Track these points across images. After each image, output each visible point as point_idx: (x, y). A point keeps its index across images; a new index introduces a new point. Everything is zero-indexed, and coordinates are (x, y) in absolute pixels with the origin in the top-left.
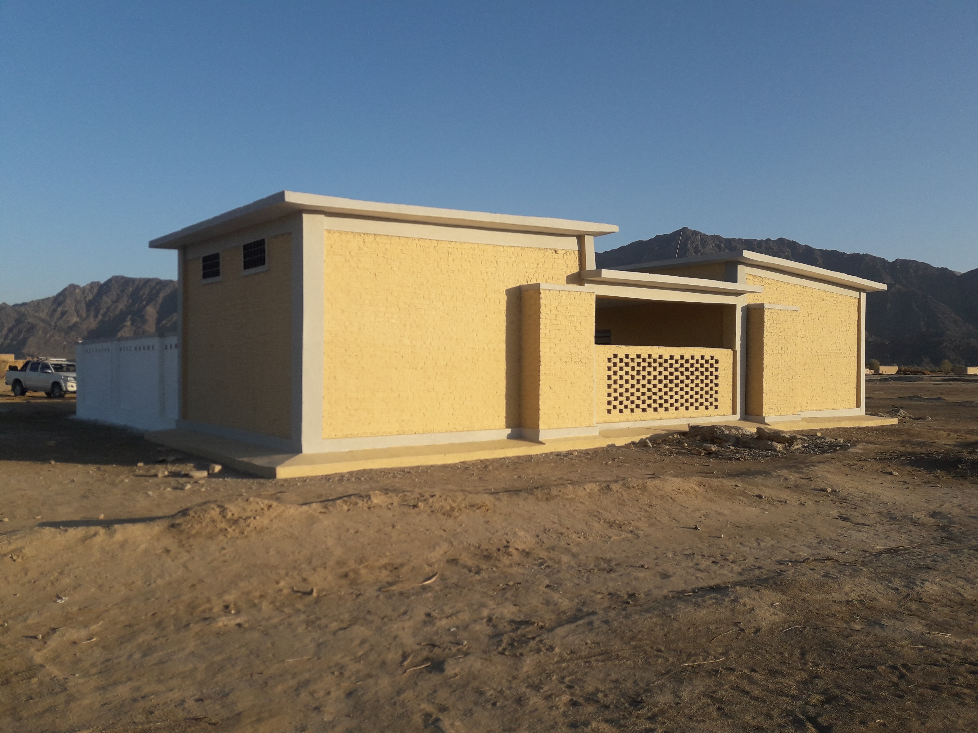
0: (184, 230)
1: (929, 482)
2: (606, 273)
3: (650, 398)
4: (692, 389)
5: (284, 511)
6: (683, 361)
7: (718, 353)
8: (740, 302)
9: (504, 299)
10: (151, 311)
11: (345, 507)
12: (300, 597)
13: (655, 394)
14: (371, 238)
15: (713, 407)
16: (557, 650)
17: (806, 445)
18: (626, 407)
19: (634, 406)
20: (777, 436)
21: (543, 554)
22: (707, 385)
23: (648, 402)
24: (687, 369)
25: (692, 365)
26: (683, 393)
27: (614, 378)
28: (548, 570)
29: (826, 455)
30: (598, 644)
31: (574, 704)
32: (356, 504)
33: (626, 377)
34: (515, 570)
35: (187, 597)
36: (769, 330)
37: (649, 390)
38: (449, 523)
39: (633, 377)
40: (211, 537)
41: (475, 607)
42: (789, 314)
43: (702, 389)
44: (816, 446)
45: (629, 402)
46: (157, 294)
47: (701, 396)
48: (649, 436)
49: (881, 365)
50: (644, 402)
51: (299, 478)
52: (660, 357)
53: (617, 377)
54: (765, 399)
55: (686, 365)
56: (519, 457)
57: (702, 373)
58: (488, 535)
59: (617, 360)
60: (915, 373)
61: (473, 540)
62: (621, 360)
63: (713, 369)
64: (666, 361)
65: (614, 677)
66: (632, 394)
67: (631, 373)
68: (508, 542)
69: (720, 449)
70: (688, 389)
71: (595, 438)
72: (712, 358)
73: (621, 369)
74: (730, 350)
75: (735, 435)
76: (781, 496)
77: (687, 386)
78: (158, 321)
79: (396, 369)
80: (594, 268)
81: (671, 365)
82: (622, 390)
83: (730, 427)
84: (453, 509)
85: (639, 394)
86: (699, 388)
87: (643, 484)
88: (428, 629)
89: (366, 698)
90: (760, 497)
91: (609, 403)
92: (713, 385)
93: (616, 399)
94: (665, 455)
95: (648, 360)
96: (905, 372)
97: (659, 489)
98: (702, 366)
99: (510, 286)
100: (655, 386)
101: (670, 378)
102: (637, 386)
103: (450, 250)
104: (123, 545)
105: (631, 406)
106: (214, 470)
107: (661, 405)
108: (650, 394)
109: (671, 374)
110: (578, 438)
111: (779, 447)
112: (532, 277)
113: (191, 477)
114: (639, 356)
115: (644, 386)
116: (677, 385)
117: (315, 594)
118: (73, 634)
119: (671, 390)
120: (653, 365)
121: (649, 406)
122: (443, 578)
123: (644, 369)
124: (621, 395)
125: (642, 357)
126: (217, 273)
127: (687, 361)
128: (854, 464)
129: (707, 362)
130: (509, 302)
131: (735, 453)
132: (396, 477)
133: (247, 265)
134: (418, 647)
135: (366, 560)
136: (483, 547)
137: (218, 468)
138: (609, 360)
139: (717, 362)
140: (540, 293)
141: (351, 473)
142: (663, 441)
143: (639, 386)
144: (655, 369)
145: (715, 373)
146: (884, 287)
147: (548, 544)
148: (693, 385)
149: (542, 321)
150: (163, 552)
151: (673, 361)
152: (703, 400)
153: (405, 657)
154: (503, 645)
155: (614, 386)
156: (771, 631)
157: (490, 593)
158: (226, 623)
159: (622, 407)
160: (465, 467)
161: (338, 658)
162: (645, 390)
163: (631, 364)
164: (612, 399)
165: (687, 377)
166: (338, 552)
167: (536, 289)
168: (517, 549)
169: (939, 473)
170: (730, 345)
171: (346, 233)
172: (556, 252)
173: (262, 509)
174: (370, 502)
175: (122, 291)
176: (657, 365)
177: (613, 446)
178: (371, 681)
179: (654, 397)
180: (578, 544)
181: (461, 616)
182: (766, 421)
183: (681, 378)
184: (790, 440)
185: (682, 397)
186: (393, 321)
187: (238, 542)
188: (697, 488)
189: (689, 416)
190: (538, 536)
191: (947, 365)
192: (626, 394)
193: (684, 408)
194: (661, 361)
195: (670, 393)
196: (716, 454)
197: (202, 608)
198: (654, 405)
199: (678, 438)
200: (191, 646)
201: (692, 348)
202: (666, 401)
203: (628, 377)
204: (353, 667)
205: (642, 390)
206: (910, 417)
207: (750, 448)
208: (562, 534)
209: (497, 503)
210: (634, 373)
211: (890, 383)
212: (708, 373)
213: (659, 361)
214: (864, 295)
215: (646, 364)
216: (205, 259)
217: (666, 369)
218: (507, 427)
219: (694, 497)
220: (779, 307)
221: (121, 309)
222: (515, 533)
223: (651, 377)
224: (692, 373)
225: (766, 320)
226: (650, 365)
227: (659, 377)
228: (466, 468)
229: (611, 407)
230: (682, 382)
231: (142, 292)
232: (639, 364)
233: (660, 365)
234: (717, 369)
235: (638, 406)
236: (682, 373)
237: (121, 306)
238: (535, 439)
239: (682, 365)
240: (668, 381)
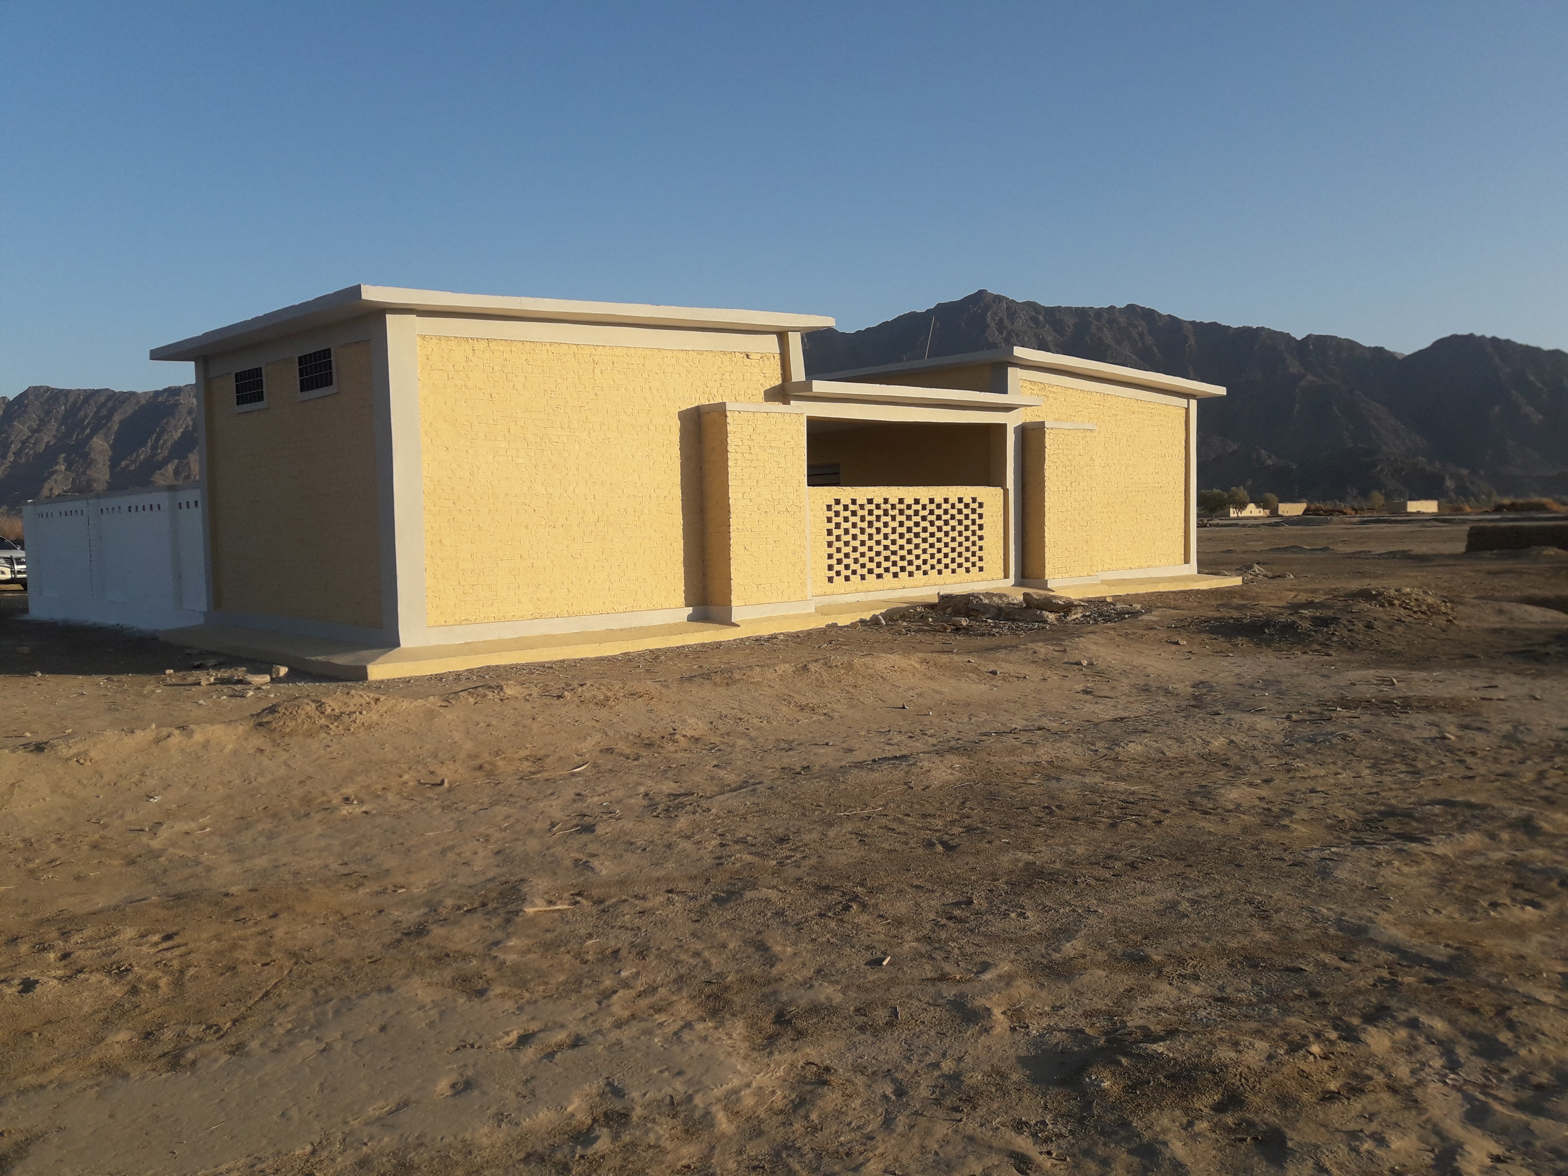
0: (206, 335)
1: (1221, 652)
2: (820, 386)
3: (887, 559)
4: (946, 545)
5: (396, 705)
6: (933, 506)
7: (982, 493)
8: (1012, 421)
9: (676, 424)
10: (100, 445)
11: (471, 700)
12: (430, 788)
13: (894, 553)
14: (483, 345)
15: (977, 569)
16: (714, 811)
17: (1087, 614)
18: (854, 572)
19: (865, 571)
20: (1049, 604)
21: (715, 739)
22: (967, 539)
23: (885, 564)
24: (939, 518)
25: (946, 512)
26: (934, 551)
27: (836, 532)
28: (718, 753)
29: (1109, 624)
30: (758, 804)
31: (722, 845)
32: (485, 696)
33: (853, 531)
34: (679, 755)
35: (299, 792)
36: (1052, 457)
37: (886, 548)
38: (604, 713)
39: (863, 531)
40: (310, 734)
41: (630, 786)
42: (1081, 435)
43: (960, 544)
44: (1100, 615)
45: (859, 565)
46: (109, 416)
47: (960, 555)
48: (884, 611)
49: (1282, 501)
50: (879, 565)
51: (400, 679)
52: (901, 501)
53: (841, 532)
54: (1048, 555)
55: (937, 512)
56: (703, 645)
57: (960, 522)
58: (651, 723)
59: (840, 508)
60: (1330, 513)
61: (632, 729)
62: (846, 508)
63: (976, 516)
64: (909, 507)
65: (767, 826)
66: (863, 555)
67: (860, 524)
68: (674, 730)
69: (973, 623)
70: (941, 545)
71: (809, 615)
72: (974, 500)
73: (846, 520)
74: (999, 488)
75: (998, 604)
76: (1022, 672)
77: (939, 540)
78: (114, 462)
79: (526, 527)
80: (803, 378)
81: (916, 513)
82: (848, 550)
83: (993, 594)
84: (607, 699)
85: (873, 554)
86: (957, 543)
87: (849, 662)
88: (578, 806)
89: (515, 854)
90: (994, 673)
91: (830, 568)
92: (976, 538)
93: (839, 561)
94: (900, 634)
95: (883, 506)
96: (1316, 512)
97: (867, 668)
98: (960, 512)
99: (684, 408)
100: (894, 542)
101: (915, 530)
102: (869, 543)
103: (596, 358)
104: (206, 745)
105: (860, 571)
106: (279, 674)
107: (903, 569)
108: (888, 553)
109: (917, 524)
110: (785, 617)
111: (1051, 617)
112: (716, 393)
113: (249, 683)
114: (870, 501)
115: (878, 543)
116: (925, 540)
117: (446, 785)
118: (181, 826)
119: (917, 546)
120: (891, 512)
121: (887, 570)
122: (595, 766)
123: (878, 518)
124: (847, 556)
125: (875, 502)
126: (260, 397)
127: (939, 506)
128: (1134, 633)
129: (967, 506)
130: (683, 431)
131: (993, 627)
132: (533, 673)
133: (305, 386)
134: (567, 818)
135: (503, 753)
136: (644, 735)
137: (283, 671)
138: (829, 508)
139: (981, 505)
140: (726, 416)
141: (470, 671)
142: (901, 617)
143: (872, 543)
144: (894, 518)
145: (978, 522)
146: (1221, 391)
147: (723, 729)
148: (948, 540)
149: (730, 456)
150: (256, 752)
151: (919, 507)
152: (962, 560)
153: (553, 825)
154: (658, 811)
155: (837, 544)
156: (941, 788)
157: (650, 774)
158: (350, 811)
159: (849, 573)
160: (628, 659)
161: (482, 829)
162: (880, 548)
163: (860, 513)
164: (833, 562)
165: (940, 529)
166: (469, 745)
167: (720, 410)
168: (684, 736)
169: (1240, 640)
170: (999, 482)
171: (448, 338)
172: (748, 356)
173: (368, 704)
174: (502, 694)
175: (48, 413)
176: (896, 512)
177: (835, 625)
178: (520, 843)
179: (893, 558)
180: (760, 729)
181: (614, 794)
182: (1049, 586)
183: (931, 529)
184: (1068, 607)
185: (932, 556)
186: (520, 460)
187: (344, 739)
188: (917, 666)
189: (942, 582)
190: (711, 723)
191: (1378, 498)
192: (853, 555)
193: (935, 571)
194: (902, 506)
195: (915, 552)
196: (967, 630)
197: (319, 801)
198: (893, 569)
199: (921, 612)
200: (318, 830)
201: (946, 487)
202: (910, 563)
203: (856, 531)
204: (498, 835)
205: (876, 548)
206: (1265, 576)
207: (1013, 620)
208: (741, 719)
209: (664, 691)
210: (865, 525)
211: (1282, 528)
212: (969, 522)
213: (899, 506)
214: (1194, 403)
215: (881, 512)
216: (239, 376)
217: (909, 518)
218: (687, 605)
219: (910, 675)
220: (1067, 425)
221: (47, 443)
222: (684, 721)
223: (888, 530)
224: (946, 523)
225: (1047, 445)
226: (886, 513)
227: (900, 530)
228: (630, 660)
229: (832, 573)
230: (932, 535)
231: (82, 414)
232: (870, 512)
233: (901, 512)
234: (981, 516)
235: (870, 571)
236: (932, 523)
237: (47, 438)
238: (726, 621)
239: (932, 512)
240: (912, 535)
